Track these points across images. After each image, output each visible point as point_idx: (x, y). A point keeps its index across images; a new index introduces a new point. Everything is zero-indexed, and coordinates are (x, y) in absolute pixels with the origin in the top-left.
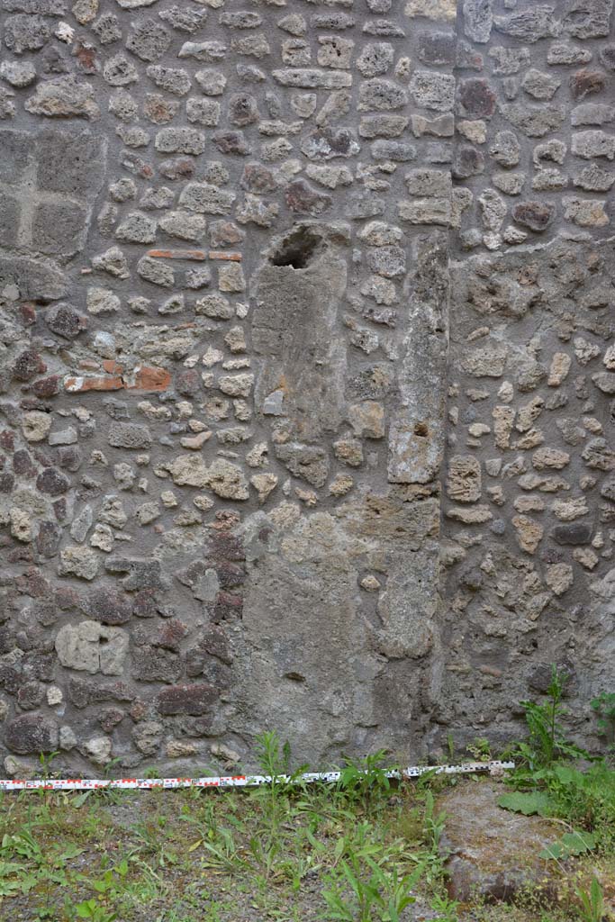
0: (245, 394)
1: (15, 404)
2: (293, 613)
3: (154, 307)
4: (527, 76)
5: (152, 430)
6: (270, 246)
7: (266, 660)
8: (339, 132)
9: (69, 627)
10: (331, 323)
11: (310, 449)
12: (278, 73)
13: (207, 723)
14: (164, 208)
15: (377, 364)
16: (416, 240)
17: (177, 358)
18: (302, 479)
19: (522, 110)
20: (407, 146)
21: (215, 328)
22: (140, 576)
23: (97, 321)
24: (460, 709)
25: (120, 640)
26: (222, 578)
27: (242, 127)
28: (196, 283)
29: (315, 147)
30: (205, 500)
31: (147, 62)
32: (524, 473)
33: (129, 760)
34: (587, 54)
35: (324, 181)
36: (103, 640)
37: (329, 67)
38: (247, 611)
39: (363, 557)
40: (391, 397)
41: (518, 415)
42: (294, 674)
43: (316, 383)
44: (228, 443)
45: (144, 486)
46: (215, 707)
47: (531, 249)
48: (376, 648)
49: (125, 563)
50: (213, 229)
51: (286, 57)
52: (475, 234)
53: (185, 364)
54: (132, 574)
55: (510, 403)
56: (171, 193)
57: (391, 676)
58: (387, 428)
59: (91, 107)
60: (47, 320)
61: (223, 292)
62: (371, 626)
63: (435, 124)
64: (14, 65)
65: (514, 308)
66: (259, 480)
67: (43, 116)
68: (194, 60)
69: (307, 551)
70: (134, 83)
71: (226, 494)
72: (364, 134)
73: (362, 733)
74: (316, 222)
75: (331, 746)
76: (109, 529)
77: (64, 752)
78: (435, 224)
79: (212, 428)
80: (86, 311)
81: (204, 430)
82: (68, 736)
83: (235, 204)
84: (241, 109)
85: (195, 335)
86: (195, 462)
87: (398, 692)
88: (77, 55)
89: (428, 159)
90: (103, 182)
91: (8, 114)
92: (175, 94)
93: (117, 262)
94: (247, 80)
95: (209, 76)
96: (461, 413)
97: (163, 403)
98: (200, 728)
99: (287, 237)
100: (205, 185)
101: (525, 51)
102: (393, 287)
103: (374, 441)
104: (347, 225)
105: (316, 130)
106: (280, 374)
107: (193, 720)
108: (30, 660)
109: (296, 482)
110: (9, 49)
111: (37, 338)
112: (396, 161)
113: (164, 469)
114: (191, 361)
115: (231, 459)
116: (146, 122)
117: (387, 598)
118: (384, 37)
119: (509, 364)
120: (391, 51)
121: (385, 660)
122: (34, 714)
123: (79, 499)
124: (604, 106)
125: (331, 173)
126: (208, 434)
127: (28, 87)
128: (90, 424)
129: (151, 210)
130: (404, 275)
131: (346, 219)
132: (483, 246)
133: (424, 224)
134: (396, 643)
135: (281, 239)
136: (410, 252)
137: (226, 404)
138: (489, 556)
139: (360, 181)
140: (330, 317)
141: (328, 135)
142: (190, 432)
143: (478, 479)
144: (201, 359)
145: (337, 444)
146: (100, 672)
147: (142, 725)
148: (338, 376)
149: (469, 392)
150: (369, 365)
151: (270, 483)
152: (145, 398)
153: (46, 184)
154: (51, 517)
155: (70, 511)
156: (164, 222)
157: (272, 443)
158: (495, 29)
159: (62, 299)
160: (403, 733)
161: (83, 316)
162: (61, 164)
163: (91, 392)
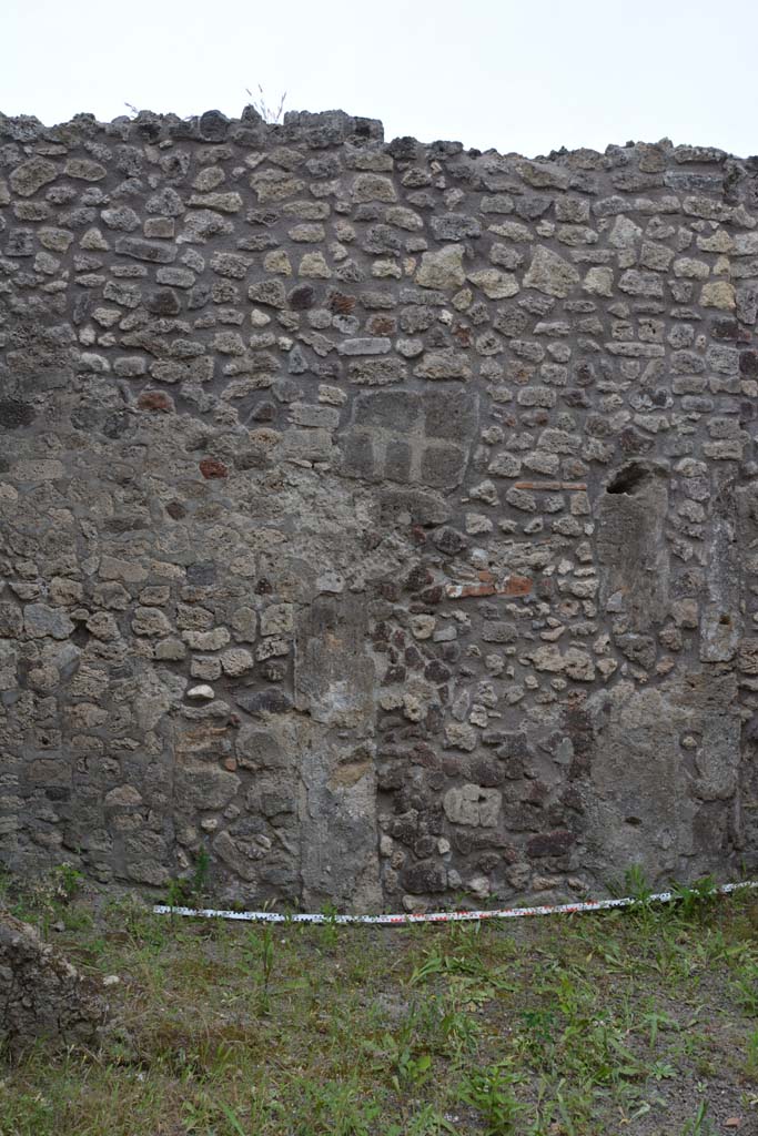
0: (592, 596)
1: (406, 609)
2: (631, 770)
3: (520, 529)
5: (517, 627)
6: (607, 478)
7: (610, 808)
8: (658, 390)
9: (454, 790)
10: (657, 538)
11: (643, 638)
12: (609, 345)
13: (566, 861)
14: (526, 449)
15: (692, 569)
16: (716, 471)
17: (538, 568)
18: (637, 663)
20: (707, 400)
21: (568, 544)
22: (511, 746)
23: (475, 541)
24: (751, 837)
25: (495, 798)
26: (575, 745)
27: (584, 386)
28: (553, 508)
29: (640, 401)
30: (560, 682)
31: (510, 338)
33: (503, 894)
35: (648, 427)
36: (482, 799)
37: (647, 342)
38: (595, 770)
39: (683, 722)
40: (703, 596)
42: (633, 818)
43: (647, 586)
44: (579, 636)
45: (512, 673)
46: (571, 848)
48: (694, 793)
49: (499, 737)
50: (565, 465)
51: (615, 334)
53: (544, 573)
54: (505, 744)
56: (532, 438)
57: (706, 814)
58: (700, 618)
59: (467, 372)
60: (435, 539)
61: (574, 515)
62: (690, 776)
63: (725, 384)
64: (407, 342)
66: (603, 664)
67: (428, 378)
68: (545, 336)
69: (641, 720)
70: (500, 353)
71: (578, 676)
72: (677, 392)
73: (684, 860)
74: (644, 459)
75: (662, 874)
76: (483, 708)
77: (450, 890)
78: (729, 459)
79: (565, 624)
80: (465, 532)
81: (560, 626)
82: (455, 878)
83: (581, 445)
84: (583, 373)
85: (551, 549)
86: (552, 652)
87: (712, 828)
88: (455, 334)
89: (722, 410)
90: (477, 430)
91: (402, 379)
92: (532, 362)
93: (490, 493)
94: (586, 351)
95: (558, 348)
96: (747, 605)
97: (527, 605)
98: (561, 866)
99: (620, 470)
100: (557, 431)
102: (702, 509)
103: (690, 630)
104: (666, 461)
105: (640, 389)
106: (619, 580)
107: (555, 859)
108: (424, 818)
109: (631, 665)
110: (403, 331)
111: (426, 556)
112: (700, 412)
113: (527, 659)
114: (549, 570)
115: (581, 648)
116: (510, 382)
117: (703, 753)
118: (686, 320)
120: (692, 330)
121: (701, 802)
122: (428, 861)
123: (458, 685)
125: (652, 421)
126: (563, 628)
127: (417, 358)
128: (468, 624)
129: (516, 451)
130: (709, 499)
131: (666, 456)
133: (722, 459)
134: (710, 788)
135: (615, 472)
136: (713, 481)
137: (576, 605)
139: (675, 427)
140: (657, 533)
141: (650, 392)
142: (549, 627)
144: (557, 569)
145: (663, 633)
146: (480, 825)
147: (515, 866)
148: (664, 580)
149: (753, 588)
150: (687, 570)
151: (612, 666)
152: (512, 601)
153: (432, 431)
154: (437, 701)
155: (451, 695)
156: (526, 460)
157: (613, 635)
159: (446, 523)
160: (715, 859)
161: (463, 537)
162: (444, 416)
163: (468, 597)
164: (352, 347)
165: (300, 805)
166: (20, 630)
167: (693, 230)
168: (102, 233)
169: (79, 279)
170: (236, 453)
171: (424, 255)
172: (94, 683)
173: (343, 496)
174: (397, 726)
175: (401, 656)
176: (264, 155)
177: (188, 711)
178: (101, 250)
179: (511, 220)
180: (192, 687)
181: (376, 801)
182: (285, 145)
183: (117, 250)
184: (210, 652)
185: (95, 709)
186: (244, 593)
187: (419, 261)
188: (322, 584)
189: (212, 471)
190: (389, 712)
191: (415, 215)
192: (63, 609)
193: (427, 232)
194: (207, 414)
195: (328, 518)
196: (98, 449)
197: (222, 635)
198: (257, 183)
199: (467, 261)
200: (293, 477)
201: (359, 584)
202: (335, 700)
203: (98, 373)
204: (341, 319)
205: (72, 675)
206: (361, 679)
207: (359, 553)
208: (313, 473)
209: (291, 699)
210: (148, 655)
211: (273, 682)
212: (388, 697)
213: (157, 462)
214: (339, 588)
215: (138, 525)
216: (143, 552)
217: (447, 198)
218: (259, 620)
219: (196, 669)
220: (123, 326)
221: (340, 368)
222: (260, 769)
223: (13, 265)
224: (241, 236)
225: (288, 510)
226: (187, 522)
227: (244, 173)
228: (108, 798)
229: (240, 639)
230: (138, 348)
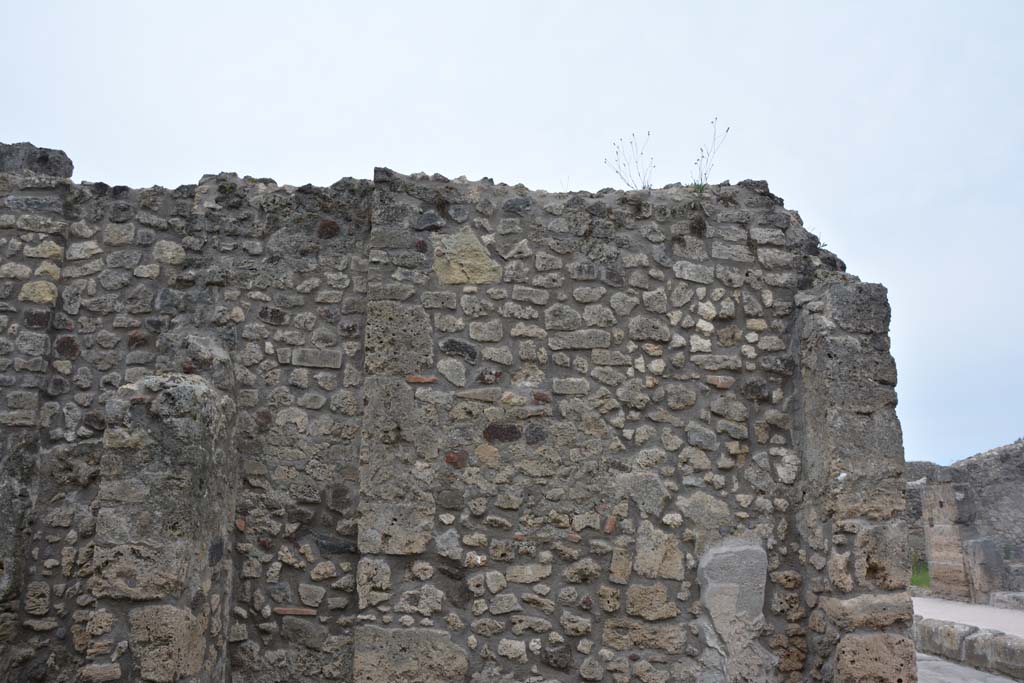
4: (99, 334)
16: (10, 436)
19: (94, 354)
20: (10, 377)
32: (82, 594)
34: (137, 322)
41: (78, 553)
47: (96, 441)
52: (59, 431)
55: (74, 545)
63: (28, 364)
65: (81, 480)
78: (23, 426)
89: (23, 385)
96: (40, 552)
101: (99, 320)
112: (1, 386)
119: (76, 518)
120: (6, 320)
124: (147, 353)
132: (63, 440)
133: (16, 426)
136: (6, 444)
138: (53, 655)
143: (47, 599)
149: (47, 537)
158: (82, 307)
167: (23, 241)
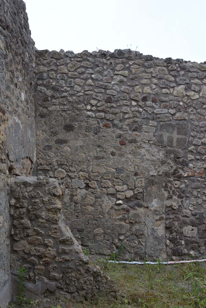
1: (172, 180)
3: (201, 158)
5: (201, 184)
9: (185, 228)
14: (202, 138)
17: (205, 169)
22: (200, 215)
23: (190, 161)
25: (195, 229)
31: (197, 109)
33: (198, 255)
36: (192, 230)
45: (199, 196)
49: (197, 213)
54: (198, 215)
56: (204, 135)
59: (187, 118)
60: (180, 162)
64: (172, 110)
67: (177, 120)
70: (195, 113)
76: (192, 205)
77: (185, 254)
80: (187, 160)
82: (186, 251)
88: (184, 108)
90: (190, 133)
91: (171, 120)
92: (203, 115)
93: (194, 149)
97: (203, 178)
108: (178, 235)
110: (171, 107)
111: (178, 166)
113: (203, 192)
116: (198, 121)
122: (179, 247)
123: (185, 199)
127: (174, 114)
128: (188, 183)
129: (199, 138)
146: (192, 237)
147: (201, 247)
152: (199, 177)
153: (179, 133)
154: (180, 204)
155: (184, 202)
156: (202, 141)
159: (182, 157)
161: (187, 161)
162: (181, 130)
163: (188, 176)
164: (158, 111)
165: (146, 232)
166: (71, 186)
168: (92, 81)
169: (86, 93)
170: (129, 139)
171: (175, 88)
172: (91, 200)
173: (156, 150)
174: (170, 210)
175: (171, 192)
176: (134, 61)
177: (116, 207)
178: (92, 85)
179: (196, 79)
180: (117, 201)
181: (165, 231)
182: (139, 59)
183: (96, 85)
184: (122, 192)
185: (91, 207)
186: (131, 176)
187: (174, 89)
188: (151, 173)
189: (122, 144)
190: (168, 207)
191: (172, 77)
192: (83, 180)
193: (176, 82)
194: (121, 128)
195: (153, 156)
196: (92, 138)
197: (125, 187)
198: (132, 68)
199: (186, 89)
200: (143, 145)
201: (161, 173)
202: (155, 204)
203: (92, 117)
204: (155, 104)
205: (85, 198)
206: (161, 199)
207: (160, 165)
208: (148, 144)
209: (143, 204)
210: (106, 193)
211: (138, 199)
212: (168, 203)
213: (108, 141)
214: (156, 174)
215: (103, 158)
216: (104, 165)
217: (180, 73)
218: (135, 183)
219: (118, 196)
220: (98, 105)
221: (155, 117)
222: (135, 223)
223: (69, 89)
224: (128, 82)
225: (142, 154)
226: (116, 157)
227: (129, 66)
228: (94, 231)
229: (130, 188)
230: (102, 111)
